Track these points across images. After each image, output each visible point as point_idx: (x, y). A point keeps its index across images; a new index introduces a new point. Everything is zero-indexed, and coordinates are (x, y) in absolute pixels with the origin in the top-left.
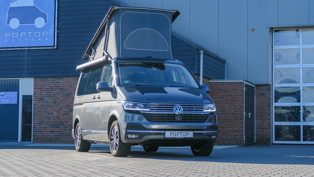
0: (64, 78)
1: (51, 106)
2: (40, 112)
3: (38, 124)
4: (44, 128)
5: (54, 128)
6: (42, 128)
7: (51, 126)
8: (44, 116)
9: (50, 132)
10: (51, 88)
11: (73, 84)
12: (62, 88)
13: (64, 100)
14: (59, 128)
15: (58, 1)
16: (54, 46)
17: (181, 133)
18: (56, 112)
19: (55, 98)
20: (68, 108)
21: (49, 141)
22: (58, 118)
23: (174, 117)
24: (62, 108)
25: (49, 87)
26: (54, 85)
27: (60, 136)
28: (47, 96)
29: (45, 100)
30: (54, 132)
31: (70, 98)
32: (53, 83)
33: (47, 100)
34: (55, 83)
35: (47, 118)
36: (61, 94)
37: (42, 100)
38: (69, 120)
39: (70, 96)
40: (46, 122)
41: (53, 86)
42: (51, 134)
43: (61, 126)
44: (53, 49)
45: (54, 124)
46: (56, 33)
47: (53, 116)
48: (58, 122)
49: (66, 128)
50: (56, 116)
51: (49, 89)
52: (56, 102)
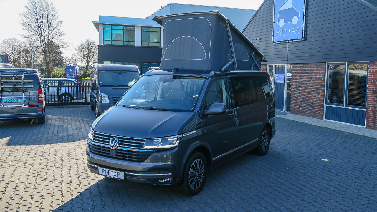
0: (309, 64)
1: (301, 86)
2: (295, 90)
3: (294, 99)
4: (297, 103)
5: (302, 103)
6: (295, 102)
7: (301, 102)
8: (297, 93)
9: (300, 106)
10: (301, 72)
11: (314, 69)
12: (308, 72)
13: (309, 82)
14: (305, 104)
15: (306, 1)
16: (302, 39)
17: (112, 171)
18: (304, 91)
19: (303, 80)
20: (311, 88)
21: (299, 113)
22: (304, 96)
23: (109, 151)
24: (308, 88)
25: (300, 71)
26: (303, 69)
27: (305, 110)
28: (299, 78)
29: (298, 81)
30: (302, 106)
31: (313, 80)
32: (303, 68)
33: (299, 81)
34: (304, 68)
35: (298, 95)
36: (307, 77)
37: (296, 81)
38: (311, 98)
39: (312, 79)
40: (298, 98)
41: (302, 71)
42: (301, 108)
43: (306, 102)
44: (302, 41)
45: (302, 100)
46: (304, 27)
47: (302, 94)
48: (305, 99)
49: (309, 104)
50: (304, 94)
51: (300, 72)
52: (304, 83)
